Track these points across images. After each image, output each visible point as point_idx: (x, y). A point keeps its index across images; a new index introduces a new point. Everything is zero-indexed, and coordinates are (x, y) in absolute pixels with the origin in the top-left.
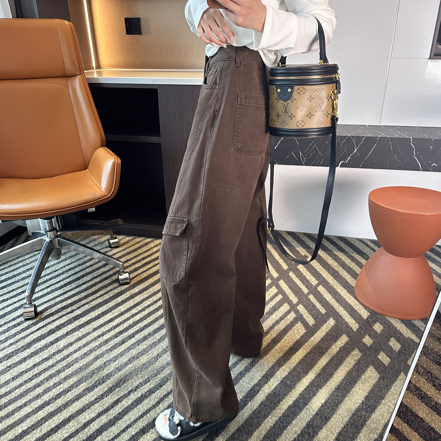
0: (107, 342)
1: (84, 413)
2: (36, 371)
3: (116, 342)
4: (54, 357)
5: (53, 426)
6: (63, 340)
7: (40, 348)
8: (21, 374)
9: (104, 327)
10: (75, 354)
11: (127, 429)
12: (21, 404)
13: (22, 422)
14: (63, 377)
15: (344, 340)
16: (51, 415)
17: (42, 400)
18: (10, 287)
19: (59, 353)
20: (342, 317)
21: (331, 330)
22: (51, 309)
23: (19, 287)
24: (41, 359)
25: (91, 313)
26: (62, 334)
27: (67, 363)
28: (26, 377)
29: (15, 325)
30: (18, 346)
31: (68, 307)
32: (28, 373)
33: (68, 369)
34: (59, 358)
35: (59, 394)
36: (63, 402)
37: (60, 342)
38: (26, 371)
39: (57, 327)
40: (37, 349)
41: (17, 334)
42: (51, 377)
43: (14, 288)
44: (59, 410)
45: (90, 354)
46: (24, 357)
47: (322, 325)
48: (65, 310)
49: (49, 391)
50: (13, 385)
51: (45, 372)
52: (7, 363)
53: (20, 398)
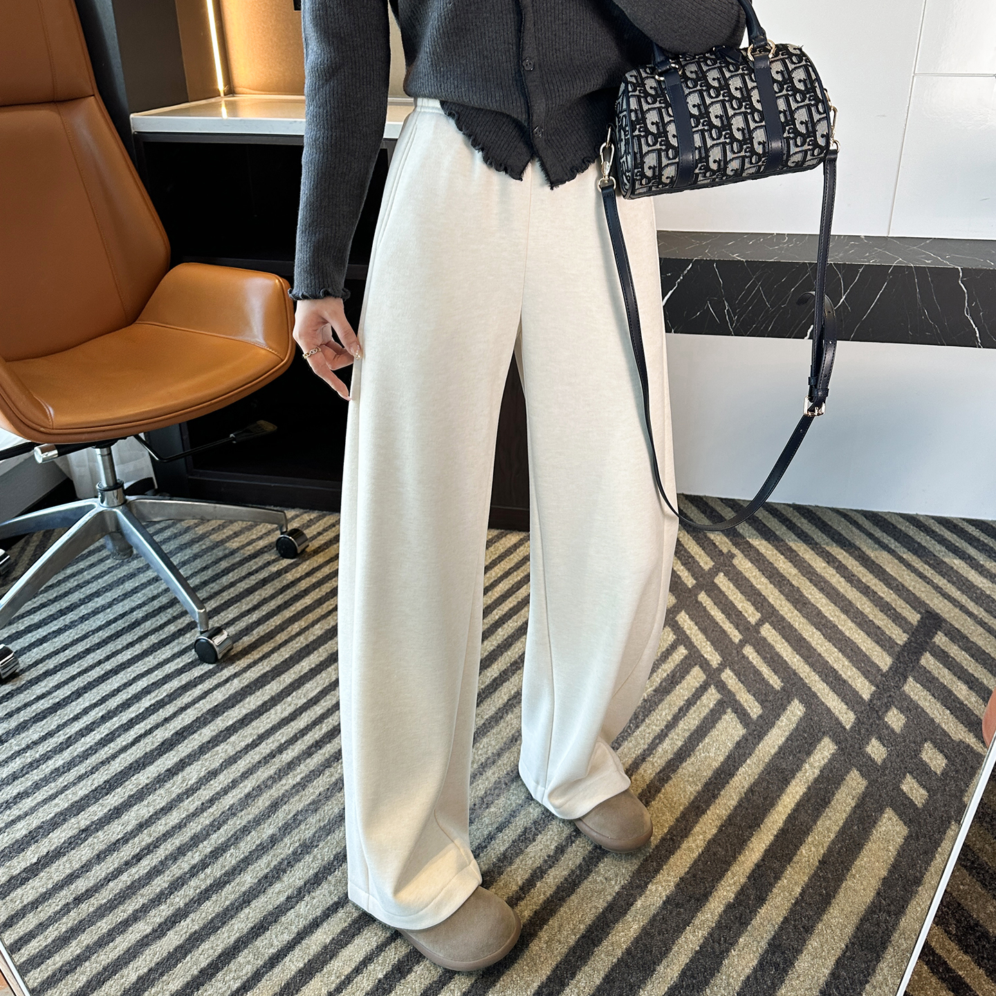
0: (291, 766)
1: (268, 934)
2: (145, 838)
3: (312, 768)
4: (181, 805)
5: (204, 963)
6: (195, 763)
7: (147, 785)
8: (114, 847)
9: (280, 731)
10: (226, 797)
11: (366, 966)
12: (125, 917)
13: (135, 957)
14: (209, 850)
15: (825, 750)
16: (195, 939)
17: (172, 904)
18: (57, 639)
19: (192, 794)
20: (818, 697)
21: (797, 727)
22: (157, 691)
23: (77, 639)
24: (152, 811)
25: (248, 699)
26: (191, 750)
27: (211, 819)
28: (127, 852)
29: (81, 730)
30: (96, 782)
31: (195, 686)
32: (129, 845)
33: (215, 831)
34: (192, 809)
35: (207, 890)
36: (218, 909)
37: (188, 769)
38: (125, 839)
39: (177, 733)
40: (140, 787)
41: (91, 755)
42: (181, 851)
43: (67, 642)
44: (211, 928)
45: (258, 796)
46: (115, 807)
47: (778, 717)
48: (188, 693)
49: (183, 885)
50: (99, 872)
51: (165, 840)
52: (78, 823)
53: (120, 903)
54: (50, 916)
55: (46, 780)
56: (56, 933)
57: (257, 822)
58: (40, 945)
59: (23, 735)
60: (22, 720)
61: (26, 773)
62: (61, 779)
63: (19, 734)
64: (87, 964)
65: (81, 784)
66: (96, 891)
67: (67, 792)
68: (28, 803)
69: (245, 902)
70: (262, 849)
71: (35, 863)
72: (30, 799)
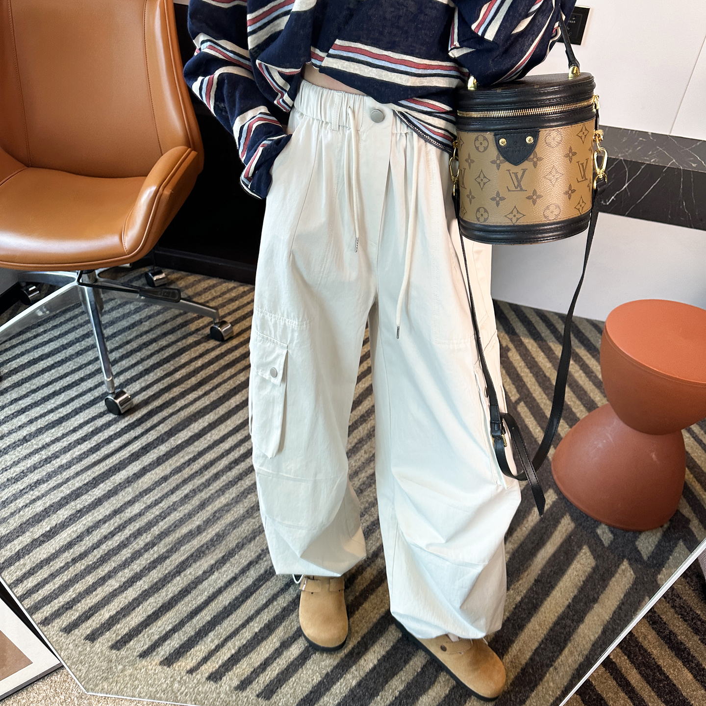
1: (190, 596)
2: (117, 521)
4: (142, 499)
5: (150, 612)
6: (153, 471)
7: (120, 484)
8: (97, 525)
10: (171, 496)
11: (248, 623)
12: (103, 575)
13: (108, 603)
14: (157, 533)
15: (550, 498)
17: (132, 569)
18: (61, 367)
19: (149, 493)
23: (75, 369)
27: (161, 511)
28: (105, 529)
29: (78, 440)
32: (107, 524)
33: (162, 520)
34: (149, 502)
41: (84, 458)
42: (140, 532)
43: (68, 371)
46: (99, 498)
49: (140, 556)
50: (88, 541)
51: (130, 523)
52: (76, 506)
53: (101, 565)
54: (57, 570)
55: (55, 473)
56: (61, 581)
57: (190, 515)
58: (51, 589)
59: (40, 437)
60: (39, 427)
61: (43, 465)
62: (65, 474)
63: (37, 436)
64: (79, 604)
65: (78, 479)
66: (85, 556)
67: (69, 483)
68: (44, 488)
69: (177, 573)
70: (191, 535)
71: (48, 531)
72: (46, 485)
